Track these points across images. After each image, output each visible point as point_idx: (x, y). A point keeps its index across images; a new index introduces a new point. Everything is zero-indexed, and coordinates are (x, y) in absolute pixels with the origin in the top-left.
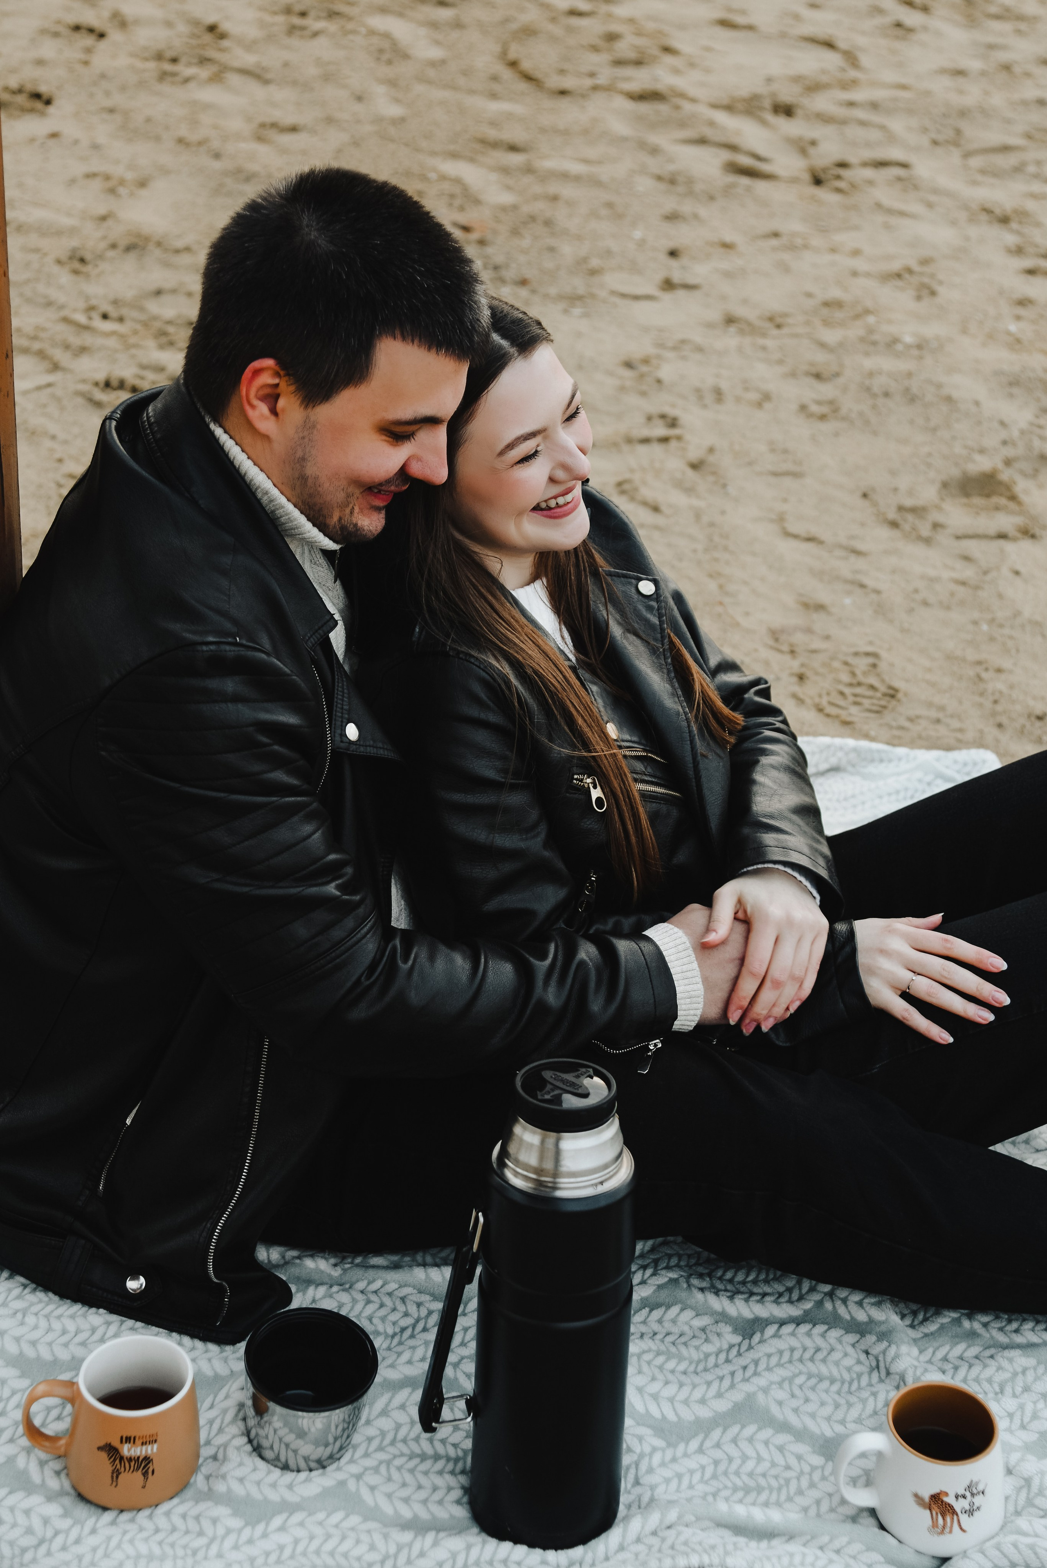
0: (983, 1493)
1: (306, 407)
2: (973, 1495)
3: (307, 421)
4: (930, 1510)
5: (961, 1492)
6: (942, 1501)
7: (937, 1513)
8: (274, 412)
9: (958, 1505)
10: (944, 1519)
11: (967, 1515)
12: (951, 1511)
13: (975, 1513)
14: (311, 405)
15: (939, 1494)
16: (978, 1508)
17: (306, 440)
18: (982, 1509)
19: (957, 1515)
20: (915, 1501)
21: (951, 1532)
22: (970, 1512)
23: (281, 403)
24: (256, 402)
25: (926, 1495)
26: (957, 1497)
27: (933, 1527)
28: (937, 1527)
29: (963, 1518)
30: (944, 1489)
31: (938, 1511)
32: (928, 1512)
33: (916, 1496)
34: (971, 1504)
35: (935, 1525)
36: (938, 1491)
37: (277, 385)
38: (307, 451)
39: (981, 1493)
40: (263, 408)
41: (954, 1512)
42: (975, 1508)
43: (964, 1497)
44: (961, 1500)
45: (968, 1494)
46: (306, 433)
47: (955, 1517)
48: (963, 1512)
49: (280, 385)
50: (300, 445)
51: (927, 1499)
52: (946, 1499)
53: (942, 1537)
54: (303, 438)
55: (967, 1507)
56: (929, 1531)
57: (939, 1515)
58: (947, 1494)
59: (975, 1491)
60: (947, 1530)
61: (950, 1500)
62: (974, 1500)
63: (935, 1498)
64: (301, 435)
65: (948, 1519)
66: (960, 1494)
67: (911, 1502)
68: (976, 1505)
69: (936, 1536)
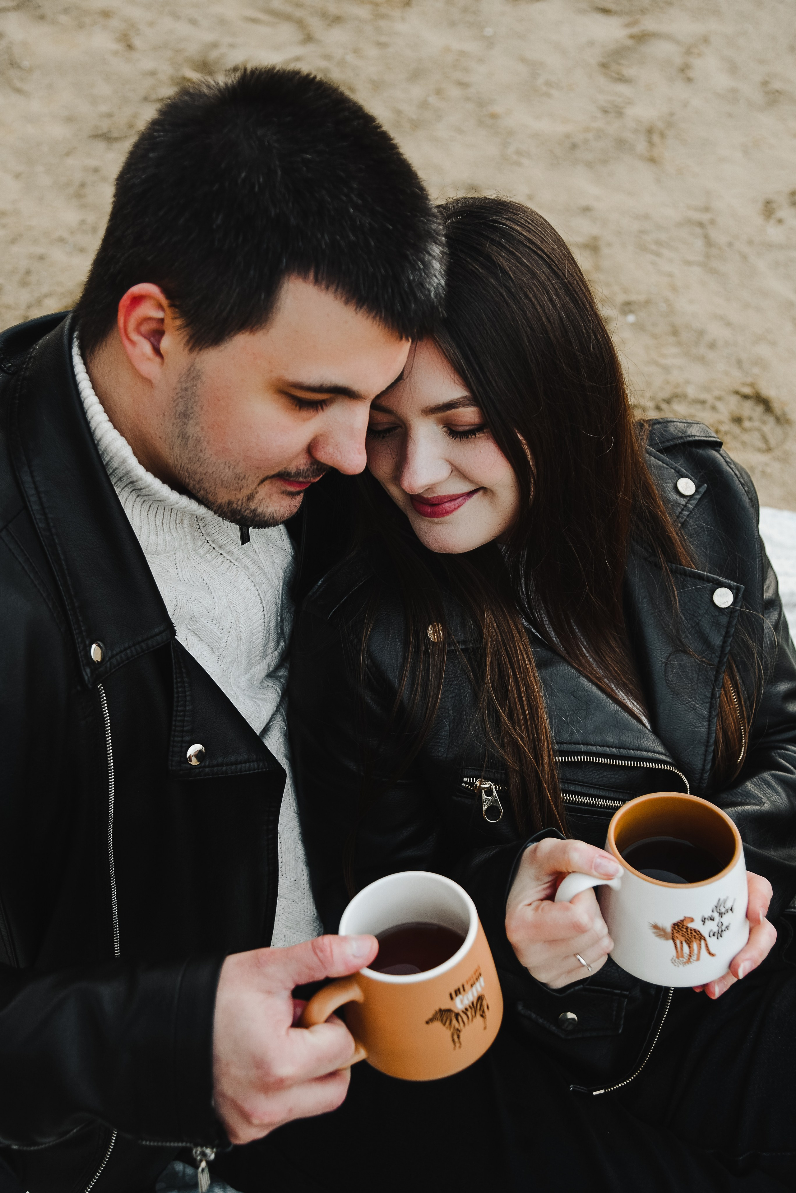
0: (731, 910)
1: (191, 350)
2: (721, 914)
3: (192, 369)
4: (673, 939)
5: (708, 914)
6: (687, 928)
7: (681, 943)
8: (157, 351)
9: (705, 930)
10: (689, 947)
11: (716, 937)
12: (697, 937)
13: (725, 934)
14: (197, 349)
15: (682, 921)
16: (727, 927)
17: (189, 392)
18: (731, 928)
19: (705, 939)
20: (654, 933)
21: (698, 959)
22: (719, 934)
23: (166, 343)
24: (135, 337)
25: (668, 927)
26: (704, 921)
27: (678, 957)
28: (682, 957)
29: (712, 942)
30: (688, 915)
31: (683, 939)
32: (671, 942)
33: (655, 927)
34: (720, 924)
35: (679, 954)
36: (682, 918)
37: (162, 320)
38: (190, 405)
39: (730, 912)
40: (146, 347)
41: (701, 937)
42: (724, 928)
43: (712, 919)
44: (708, 923)
45: (716, 915)
46: (189, 385)
47: (703, 942)
48: (711, 934)
49: (166, 321)
50: (182, 397)
51: (669, 929)
52: (691, 925)
53: (689, 967)
54: (186, 389)
55: (715, 929)
56: (673, 962)
57: (684, 943)
58: (692, 920)
59: (723, 910)
60: (694, 957)
61: (696, 925)
62: (723, 920)
63: (678, 926)
64: (184, 385)
65: (695, 946)
66: (706, 916)
67: (650, 934)
68: (725, 924)
69: (681, 966)
